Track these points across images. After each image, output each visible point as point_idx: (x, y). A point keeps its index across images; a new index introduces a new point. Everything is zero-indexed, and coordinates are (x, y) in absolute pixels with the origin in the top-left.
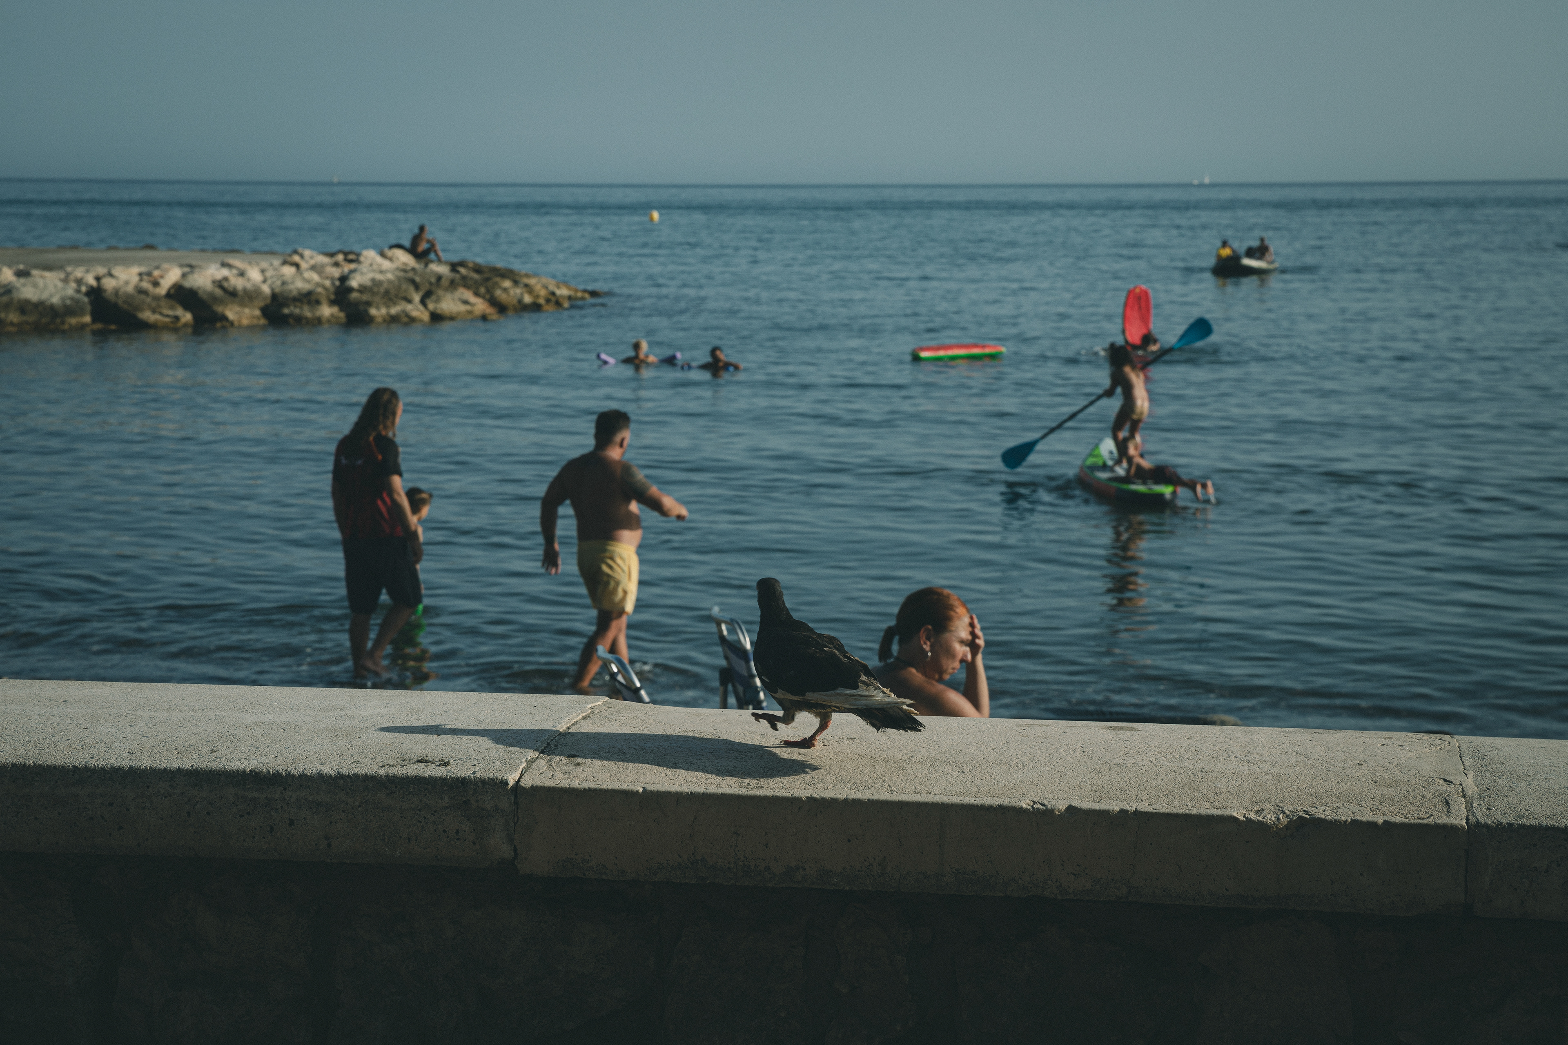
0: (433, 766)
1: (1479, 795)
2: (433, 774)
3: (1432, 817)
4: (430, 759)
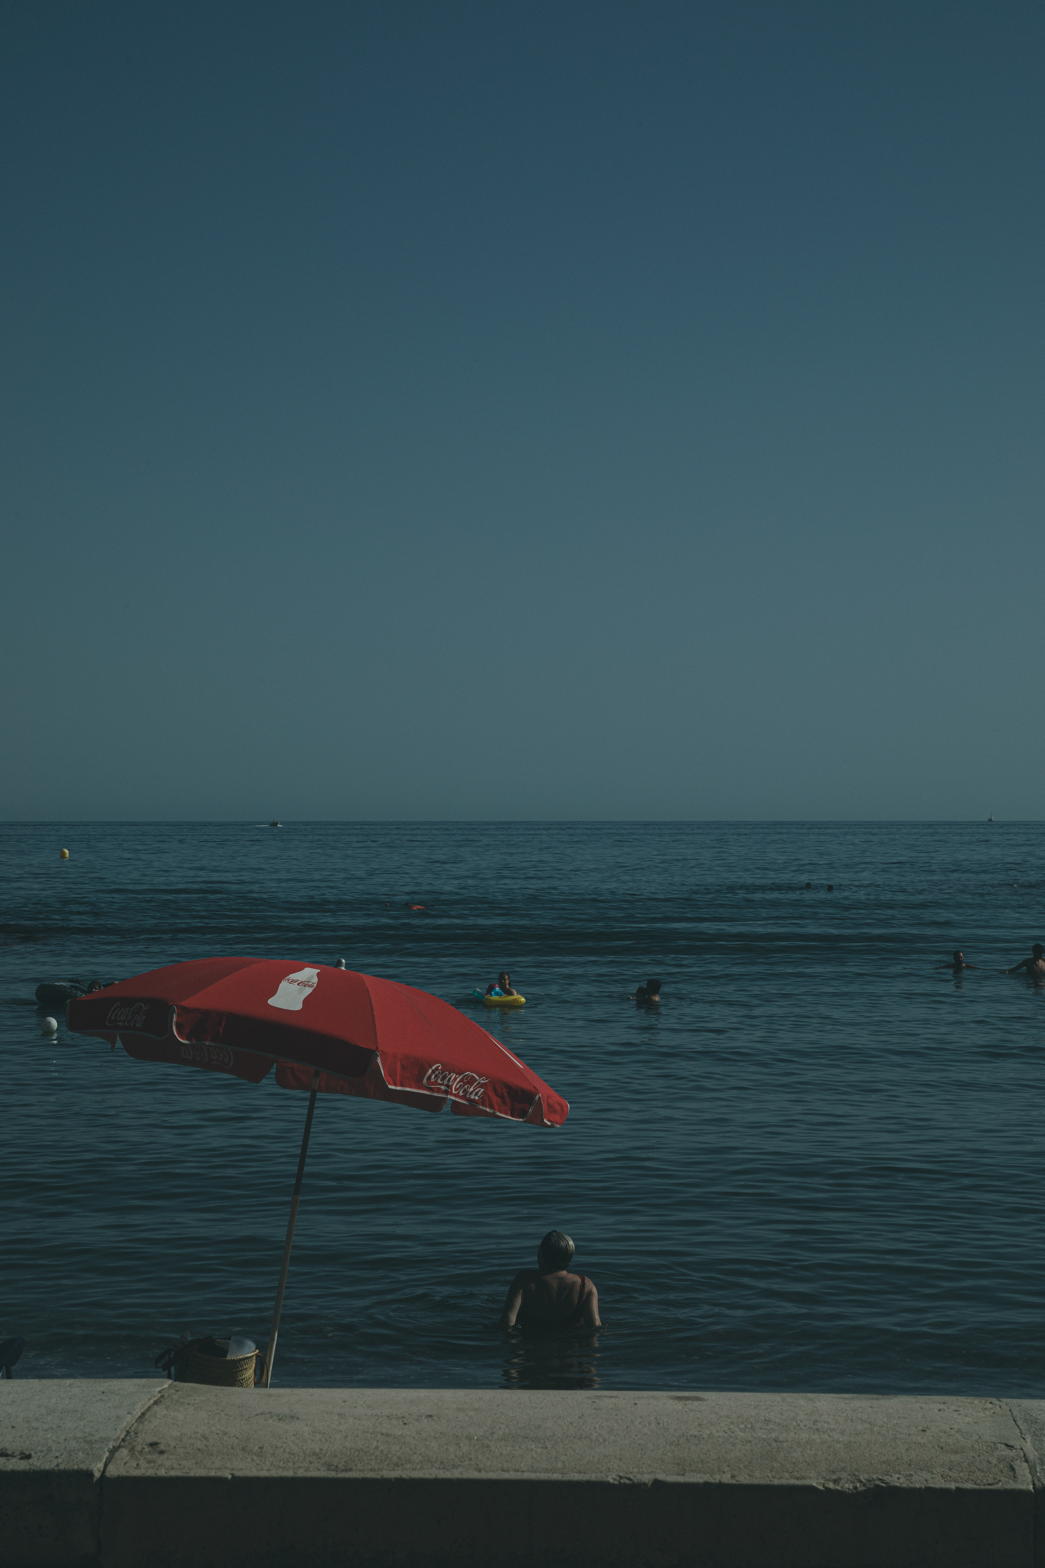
1: (1040, 1459)
2: (16, 1468)
3: (1001, 1483)
4: (10, 1452)
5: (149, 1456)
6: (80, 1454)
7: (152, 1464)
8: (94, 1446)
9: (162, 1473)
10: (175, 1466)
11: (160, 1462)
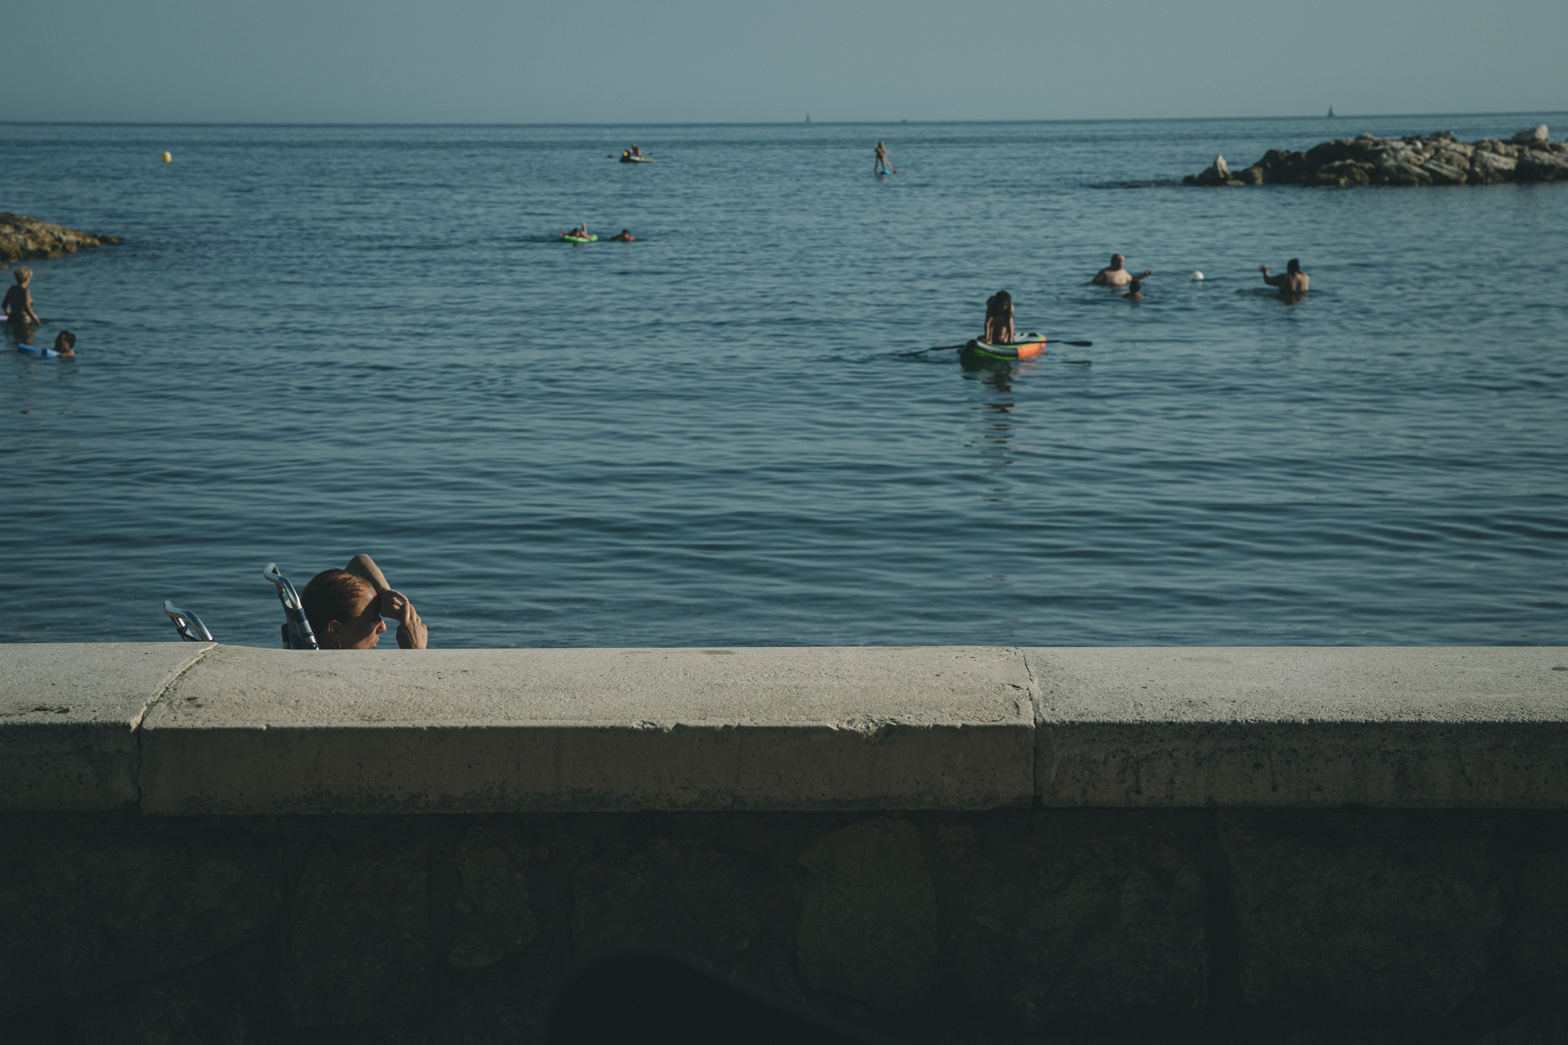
0: (52, 714)
1: (1044, 698)
2: (54, 721)
3: (1004, 719)
4: (48, 707)
5: (187, 710)
6: (118, 708)
7: (189, 717)
8: (132, 701)
9: (199, 724)
10: (212, 718)
11: (197, 715)
